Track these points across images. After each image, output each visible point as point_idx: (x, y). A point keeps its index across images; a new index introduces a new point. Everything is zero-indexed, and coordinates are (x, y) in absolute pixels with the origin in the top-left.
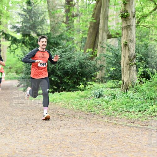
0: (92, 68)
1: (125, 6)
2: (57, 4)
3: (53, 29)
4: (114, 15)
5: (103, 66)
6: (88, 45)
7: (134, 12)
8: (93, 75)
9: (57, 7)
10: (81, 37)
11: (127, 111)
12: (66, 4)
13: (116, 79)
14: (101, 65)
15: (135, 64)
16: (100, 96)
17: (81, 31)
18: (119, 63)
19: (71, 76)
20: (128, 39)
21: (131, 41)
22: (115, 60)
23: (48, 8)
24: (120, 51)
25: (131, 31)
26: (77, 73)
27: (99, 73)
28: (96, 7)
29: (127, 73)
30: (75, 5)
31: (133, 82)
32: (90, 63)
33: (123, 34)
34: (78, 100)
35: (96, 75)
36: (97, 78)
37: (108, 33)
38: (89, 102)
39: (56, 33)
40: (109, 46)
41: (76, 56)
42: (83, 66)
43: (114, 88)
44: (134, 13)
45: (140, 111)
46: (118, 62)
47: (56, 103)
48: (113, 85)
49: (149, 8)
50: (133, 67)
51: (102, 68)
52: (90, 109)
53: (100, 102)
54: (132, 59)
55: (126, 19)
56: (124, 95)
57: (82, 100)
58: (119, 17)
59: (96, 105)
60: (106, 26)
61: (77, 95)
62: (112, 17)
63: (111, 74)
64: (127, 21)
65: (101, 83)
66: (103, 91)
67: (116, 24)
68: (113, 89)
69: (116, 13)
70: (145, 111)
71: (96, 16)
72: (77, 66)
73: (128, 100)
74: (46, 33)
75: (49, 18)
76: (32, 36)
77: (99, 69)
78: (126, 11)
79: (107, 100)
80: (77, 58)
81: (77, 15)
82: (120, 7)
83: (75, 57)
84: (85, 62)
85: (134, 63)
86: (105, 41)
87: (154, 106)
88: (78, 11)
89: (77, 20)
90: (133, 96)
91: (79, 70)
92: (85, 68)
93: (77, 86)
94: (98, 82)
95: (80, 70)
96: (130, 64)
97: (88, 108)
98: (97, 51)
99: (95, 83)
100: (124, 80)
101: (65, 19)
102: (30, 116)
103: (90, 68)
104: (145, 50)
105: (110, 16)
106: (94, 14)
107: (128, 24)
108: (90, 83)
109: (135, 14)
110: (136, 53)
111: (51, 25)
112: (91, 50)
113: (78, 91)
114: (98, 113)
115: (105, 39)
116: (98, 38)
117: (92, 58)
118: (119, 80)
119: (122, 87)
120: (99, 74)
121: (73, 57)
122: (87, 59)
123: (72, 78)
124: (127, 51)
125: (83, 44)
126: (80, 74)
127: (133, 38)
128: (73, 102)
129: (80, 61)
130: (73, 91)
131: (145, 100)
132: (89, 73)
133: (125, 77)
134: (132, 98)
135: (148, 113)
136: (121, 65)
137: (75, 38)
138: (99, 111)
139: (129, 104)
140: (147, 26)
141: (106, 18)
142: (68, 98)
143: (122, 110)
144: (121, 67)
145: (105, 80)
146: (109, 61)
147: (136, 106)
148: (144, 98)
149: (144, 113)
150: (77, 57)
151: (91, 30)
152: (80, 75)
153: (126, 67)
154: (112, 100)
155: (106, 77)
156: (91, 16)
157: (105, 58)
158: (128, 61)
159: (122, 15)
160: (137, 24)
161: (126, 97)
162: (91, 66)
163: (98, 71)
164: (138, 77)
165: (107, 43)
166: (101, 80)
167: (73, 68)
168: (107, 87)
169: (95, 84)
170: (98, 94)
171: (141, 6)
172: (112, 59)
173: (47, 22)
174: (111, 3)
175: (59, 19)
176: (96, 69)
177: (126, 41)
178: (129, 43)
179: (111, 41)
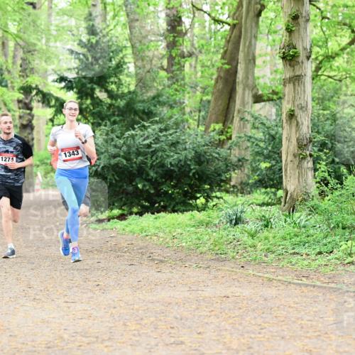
0: (221, 163)
1: (290, 36)
2: (149, 32)
3: (141, 82)
4: (266, 54)
5: (243, 160)
6: (213, 117)
7: (308, 47)
8: (223, 178)
9: (149, 37)
10: (198, 99)
11: (294, 253)
12: (168, 30)
13: (271, 187)
14: (240, 158)
15: (311, 155)
16: (237, 221)
17: (198, 88)
18: (278, 154)
19: (179, 181)
20: (296, 103)
21: (302, 108)
22: (270, 148)
23: (130, 40)
24: (280, 129)
25: (303, 88)
26: (191, 174)
27: (236, 173)
28: (230, 37)
29: (295, 174)
30: (186, 34)
31: (307, 193)
32: (218, 153)
33: (286, 93)
34: (192, 229)
35: (230, 179)
36: (232, 183)
37: (254, 92)
38: (214, 234)
39: (147, 91)
40: (256, 119)
41: (189, 139)
42: (202, 159)
43: (268, 204)
44: (309, 50)
45: (320, 253)
46: (275, 153)
47: (147, 236)
48: (264, 198)
49: (341, 40)
50: (306, 163)
51: (243, 164)
52: (217, 248)
53: (238, 235)
54: (305, 145)
55: (292, 63)
56: (288, 219)
57: (202, 229)
58: (277, 57)
59: (230, 240)
60: (250, 77)
61: (191, 219)
62: (264, 58)
63: (260, 177)
64: (293, 67)
65: (240, 195)
66: (244, 212)
67: (271, 74)
68: (264, 208)
69: (272, 50)
70: (331, 252)
71: (231, 56)
72: (190, 160)
73: (296, 229)
74: (126, 91)
75: (132, 60)
76: (98, 97)
77: (236, 166)
78: (291, 46)
79: (253, 229)
80: (190, 144)
81: (191, 55)
82: (281, 36)
83: (187, 140)
84: (206, 150)
85: (308, 153)
86: (248, 109)
87: (350, 242)
88: (193, 45)
89: (191, 65)
90: (307, 221)
91: (194, 169)
92: (208, 163)
93: (191, 202)
94: (233, 192)
95: (197, 167)
96: (301, 156)
97: (212, 247)
98: (233, 128)
99: (228, 195)
100: (288, 189)
101: (165, 63)
102: (92, 262)
103: (218, 164)
104: (332, 127)
105: (260, 56)
106: (225, 52)
107: (297, 73)
108: (218, 194)
109: (311, 52)
110: (312, 132)
111: (137, 74)
112: (219, 126)
113: (192, 211)
114: (233, 258)
115: (248, 103)
116: (235, 102)
117: (221, 144)
118: (278, 189)
119: (283, 204)
120: (236, 177)
121: (183, 140)
122: (212, 146)
123: (179, 185)
124: (294, 129)
125: (203, 113)
126: (197, 176)
127: (307, 102)
128: (181, 234)
129: (197, 148)
130: (182, 212)
131: (331, 230)
132: (216, 175)
133: (290, 183)
134: (304, 227)
135: (336, 256)
136: (281, 157)
137: (186, 102)
138: (235, 254)
139: (298, 239)
140: (335, 78)
141: (252, 60)
142: (172, 226)
143: (284, 251)
144: (281, 161)
145: (249, 189)
146: (256, 150)
147: (312, 242)
148: (329, 225)
149: (330, 257)
150: (190, 141)
151: (220, 86)
152: (196, 179)
153: (291, 161)
154: (262, 229)
155: (250, 181)
156: (220, 56)
157: (249, 144)
158: (296, 148)
159: (284, 53)
160: (315, 73)
161: (293, 225)
162: (218, 160)
163: (234, 170)
164: (317, 183)
165: (253, 112)
166: (239, 187)
167: (182, 163)
168: (252, 204)
169: (228, 197)
170: (235, 217)
171: (323, 36)
172: (262, 144)
173: (128, 68)
174: (261, 28)
175: (154, 62)
176: (230, 166)
177: (292, 109)
178: (297, 112)
179: (261, 109)
